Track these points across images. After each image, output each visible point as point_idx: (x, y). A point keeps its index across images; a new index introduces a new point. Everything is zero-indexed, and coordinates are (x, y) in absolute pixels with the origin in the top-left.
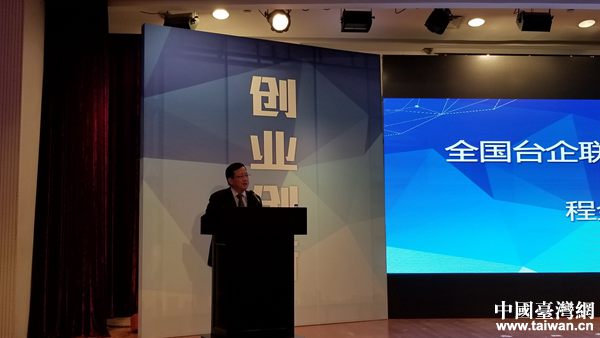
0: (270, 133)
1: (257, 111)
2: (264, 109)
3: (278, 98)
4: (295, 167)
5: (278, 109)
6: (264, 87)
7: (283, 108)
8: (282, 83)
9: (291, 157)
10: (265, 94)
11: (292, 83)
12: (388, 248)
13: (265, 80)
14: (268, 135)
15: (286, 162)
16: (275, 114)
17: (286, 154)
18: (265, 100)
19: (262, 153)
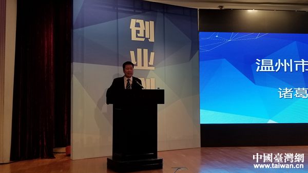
0: (141, 49)
1: (134, 38)
2: (137, 37)
3: (145, 31)
4: (153, 68)
5: (144, 37)
6: (137, 25)
7: (147, 36)
8: (147, 23)
9: (151, 63)
10: (138, 29)
11: (152, 23)
12: (201, 110)
13: (138, 21)
14: (139, 51)
15: (149, 66)
16: (143, 40)
17: (149, 61)
18: (138, 32)
19: (136, 61)
